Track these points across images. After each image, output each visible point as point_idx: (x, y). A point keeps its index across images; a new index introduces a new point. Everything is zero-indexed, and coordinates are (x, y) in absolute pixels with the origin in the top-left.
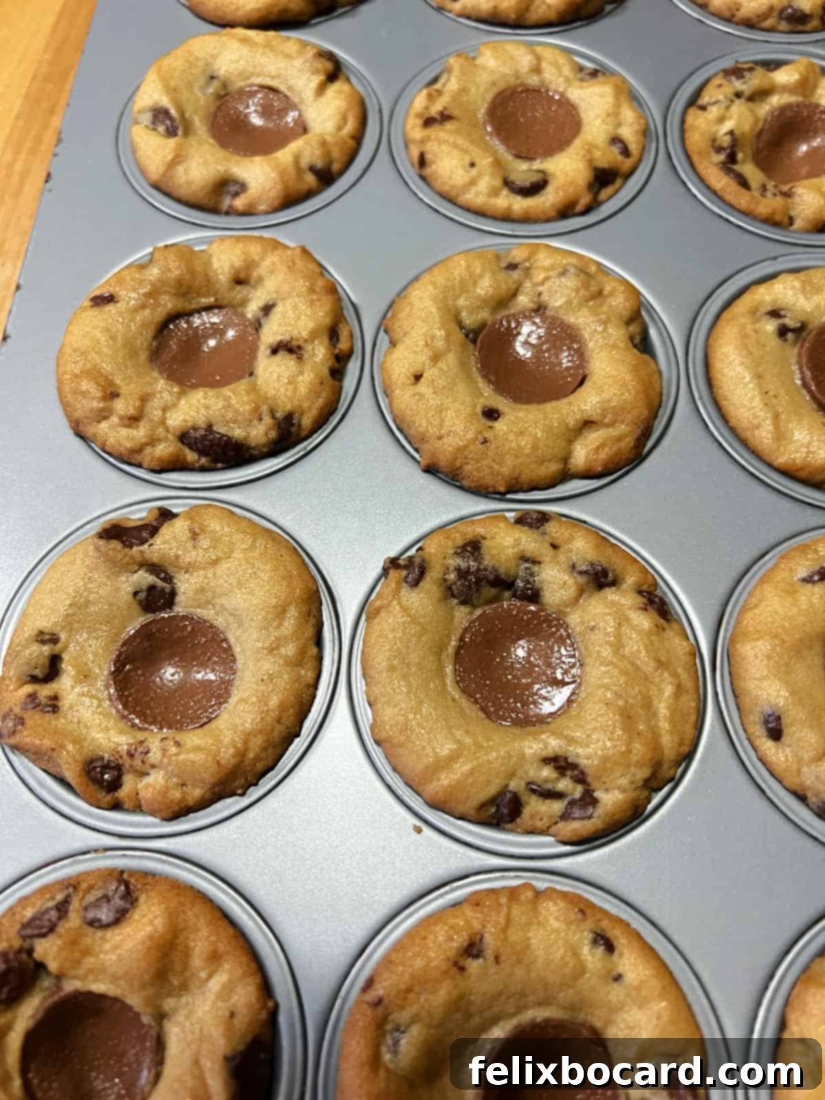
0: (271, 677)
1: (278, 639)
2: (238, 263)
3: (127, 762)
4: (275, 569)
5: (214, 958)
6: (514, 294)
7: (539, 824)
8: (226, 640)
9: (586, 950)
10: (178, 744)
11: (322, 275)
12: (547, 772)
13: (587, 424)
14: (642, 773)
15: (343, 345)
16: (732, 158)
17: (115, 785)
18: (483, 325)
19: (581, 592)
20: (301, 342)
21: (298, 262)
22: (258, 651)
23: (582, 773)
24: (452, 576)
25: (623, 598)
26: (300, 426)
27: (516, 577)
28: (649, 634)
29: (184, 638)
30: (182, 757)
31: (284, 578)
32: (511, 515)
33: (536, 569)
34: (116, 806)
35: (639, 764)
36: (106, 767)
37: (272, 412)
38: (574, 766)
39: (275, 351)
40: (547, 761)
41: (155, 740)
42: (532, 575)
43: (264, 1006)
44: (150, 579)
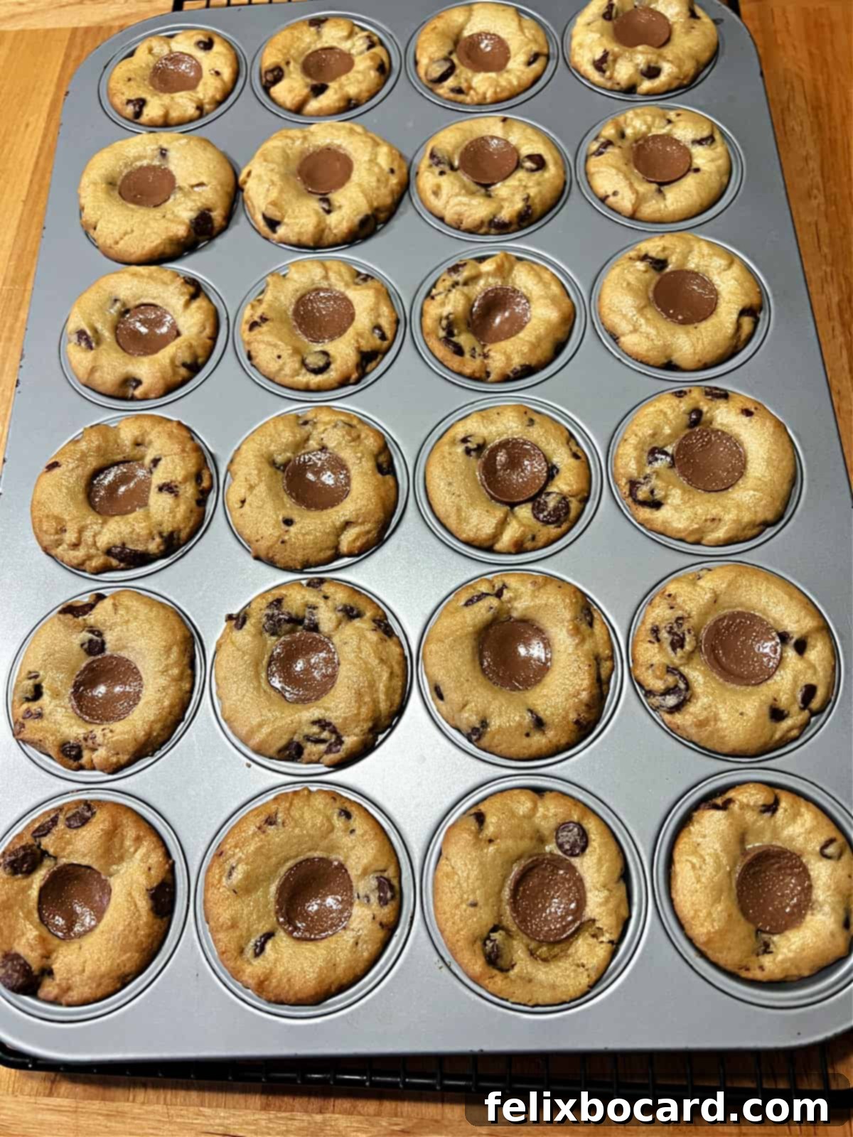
0: (164, 688)
1: (167, 666)
2: (137, 433)
3: (83, 744)
4: (164, 625)
5: (138, 839)
6: (307, 439)
7: (314, 758)
8: (135, 668)
9: (335, 817)
10: (111, 731)
11: (192, 439)
12: (315, 729)
13: (347, 524)
14: (367, 725)
15: (205, 484)
16: (450, 333)
17: (79, 756)
18: (289, 461)
19: (339, 623)
20: (177, 483)
21: (175, 431)
22: (156, 672)
23: (334, 727)
24: (264, 620)
25: (363, 625)
26: (179, 539)
27: (304, 618)
28: (377, 644)
29: (112, 669)
30: (114, 739)
31: (170, 629)
32: (304, 582)
33: (315, 612)
34: (81, 768)
35: (365, 720)
36: (72, 747)
37: (160, 534)
38: (329, 724)
39: (161, 489)
40: (314, 723)
41: (98, 731)
42: (313, 615)
43: (167, 862)
44: (90, 636)
